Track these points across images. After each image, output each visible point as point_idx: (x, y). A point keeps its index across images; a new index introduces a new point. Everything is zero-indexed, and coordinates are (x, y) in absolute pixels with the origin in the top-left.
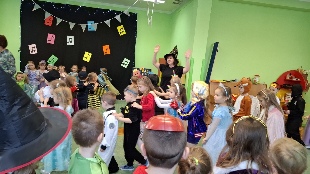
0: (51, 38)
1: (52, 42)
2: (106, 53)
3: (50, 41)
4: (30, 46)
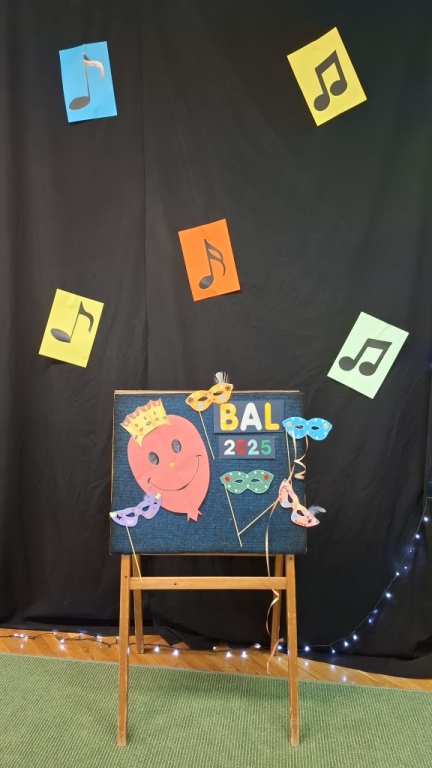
2: (206, 282)
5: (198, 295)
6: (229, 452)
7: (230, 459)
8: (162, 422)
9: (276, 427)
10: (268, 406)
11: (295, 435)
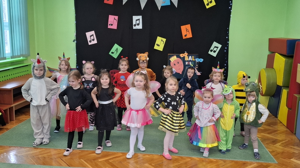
0: (113, 21)
1: (115, 27)
2: (185, 36)
3: (112, 25)
4: (88, 34)
5: (184, 38)
6: (186, 64)
7: (187, 65)
8: (176, 59)
9: (194, 60)
10: (193, 57)
11: (197, 61)
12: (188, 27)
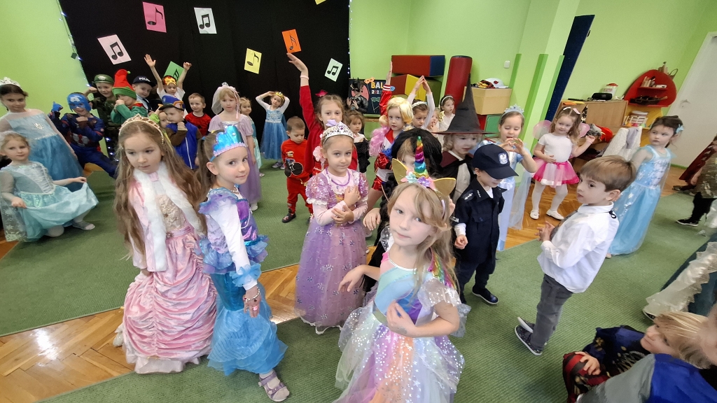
0: (154, 16)
1: (161, 28)
3: (154, 24)
4: (105, 42)
12: (293, 33)
